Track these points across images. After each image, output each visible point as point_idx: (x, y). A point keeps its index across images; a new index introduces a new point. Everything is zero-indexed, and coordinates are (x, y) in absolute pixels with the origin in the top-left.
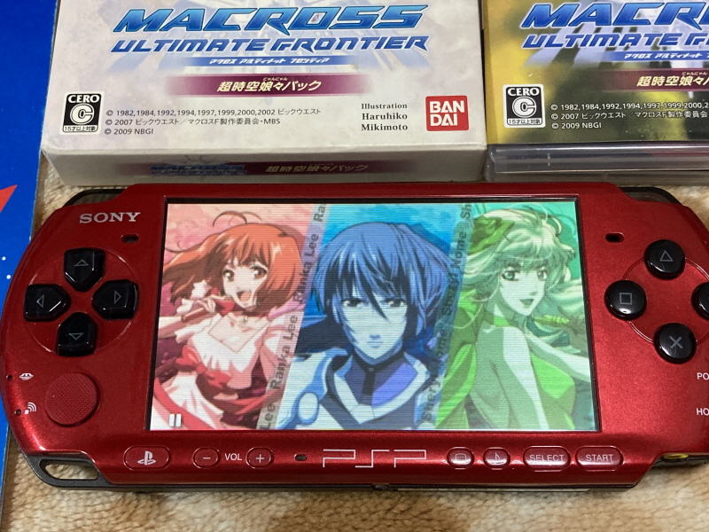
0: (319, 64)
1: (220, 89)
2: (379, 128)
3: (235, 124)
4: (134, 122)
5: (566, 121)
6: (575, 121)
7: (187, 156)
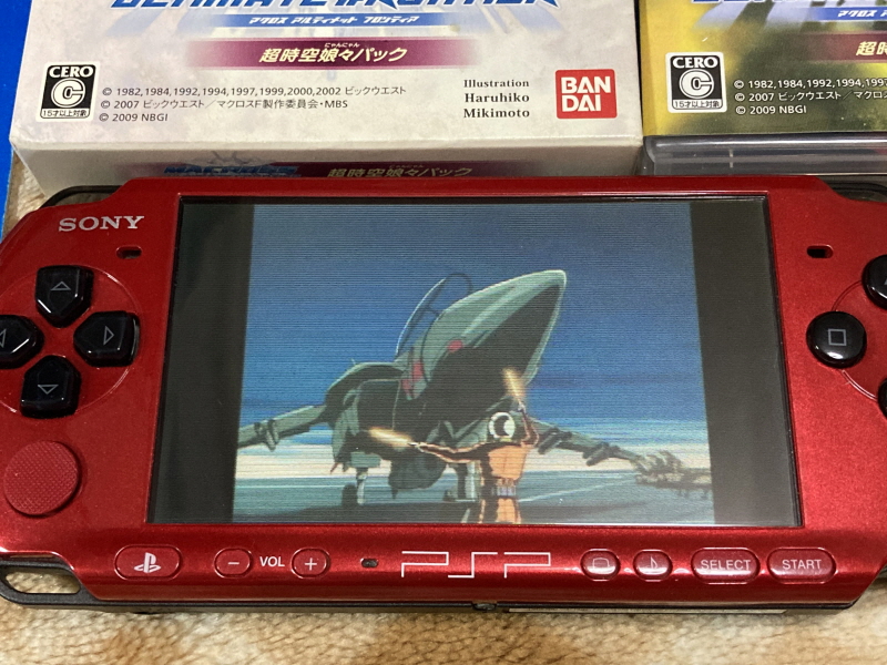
0: (405, 24)
1: (263, 59)
2: (489, 114)
3: (284, 107)
4: (141, 105)
5: (756, 103)
6: (768, 103)
7: (214, 152)
